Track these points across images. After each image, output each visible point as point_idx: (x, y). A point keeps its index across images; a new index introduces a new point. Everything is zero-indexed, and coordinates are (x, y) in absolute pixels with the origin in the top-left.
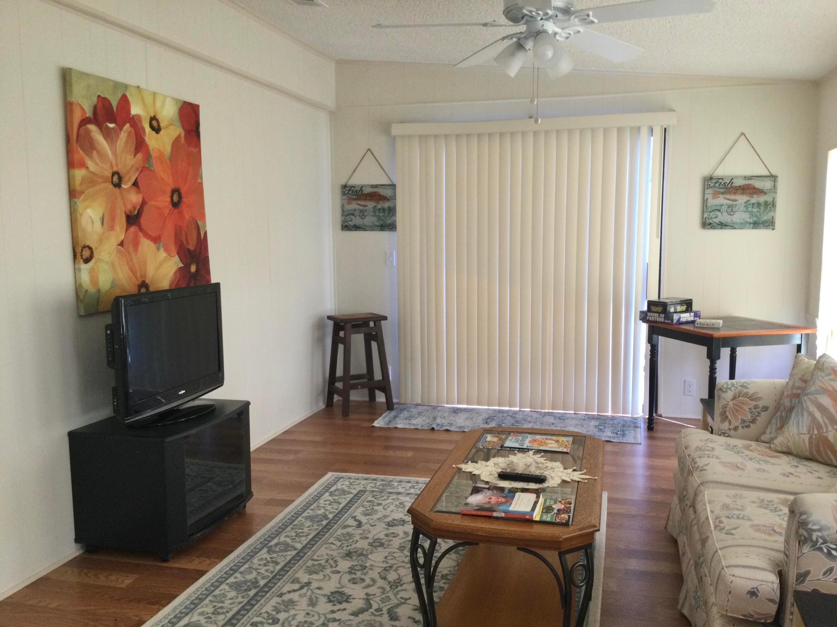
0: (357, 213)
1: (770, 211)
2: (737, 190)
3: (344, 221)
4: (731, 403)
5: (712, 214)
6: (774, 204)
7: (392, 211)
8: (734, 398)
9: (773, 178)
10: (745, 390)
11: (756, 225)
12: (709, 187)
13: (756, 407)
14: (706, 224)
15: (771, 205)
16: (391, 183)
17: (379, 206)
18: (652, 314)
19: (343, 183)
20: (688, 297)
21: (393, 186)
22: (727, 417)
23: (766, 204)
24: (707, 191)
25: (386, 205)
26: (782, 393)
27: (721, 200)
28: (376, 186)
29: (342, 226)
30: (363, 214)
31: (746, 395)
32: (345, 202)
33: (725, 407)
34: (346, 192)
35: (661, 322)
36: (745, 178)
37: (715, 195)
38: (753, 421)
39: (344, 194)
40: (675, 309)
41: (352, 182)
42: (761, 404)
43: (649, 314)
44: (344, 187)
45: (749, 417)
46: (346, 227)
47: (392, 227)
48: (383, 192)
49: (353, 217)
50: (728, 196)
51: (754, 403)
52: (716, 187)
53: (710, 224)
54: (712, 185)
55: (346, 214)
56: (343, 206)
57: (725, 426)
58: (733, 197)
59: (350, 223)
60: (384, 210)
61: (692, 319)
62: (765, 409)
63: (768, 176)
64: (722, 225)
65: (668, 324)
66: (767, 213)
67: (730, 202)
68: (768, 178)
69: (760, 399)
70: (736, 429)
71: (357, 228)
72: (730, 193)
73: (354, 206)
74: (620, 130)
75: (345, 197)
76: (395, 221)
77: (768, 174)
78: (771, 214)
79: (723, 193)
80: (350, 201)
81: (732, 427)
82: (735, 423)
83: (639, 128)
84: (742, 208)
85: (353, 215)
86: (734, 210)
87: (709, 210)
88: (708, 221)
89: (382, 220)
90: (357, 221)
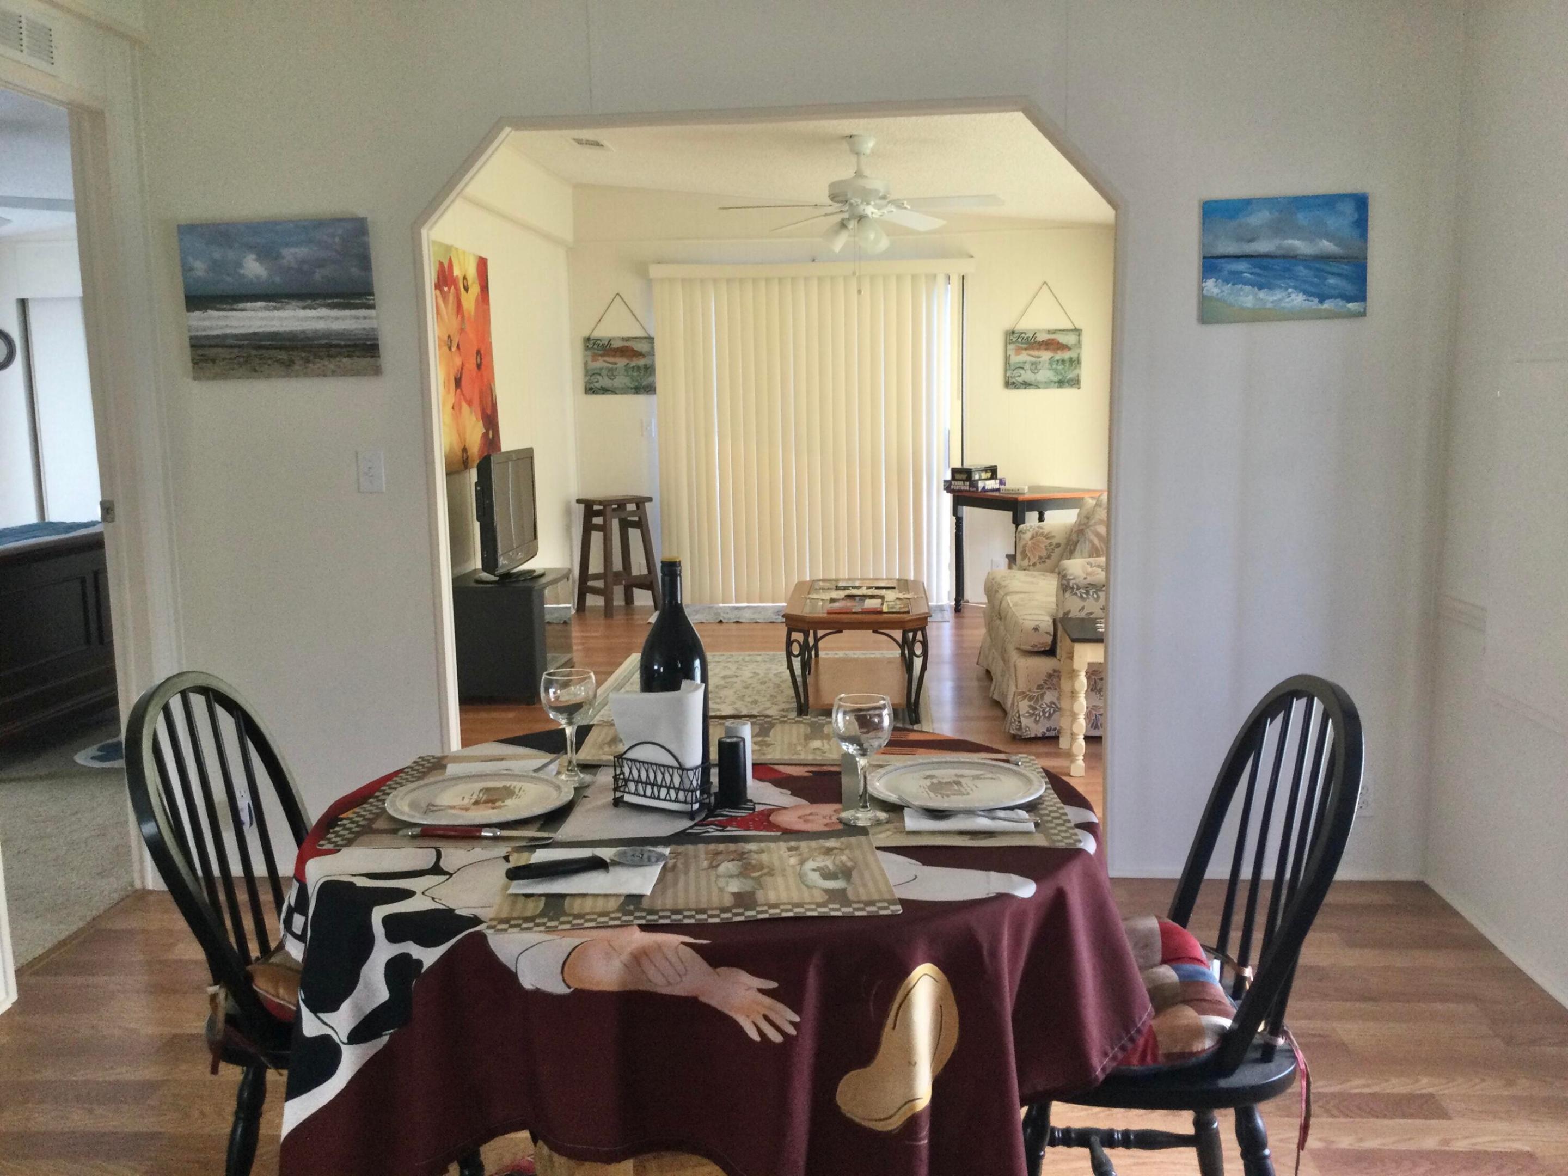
0: (604, 372)
1: (1075, 368)
2: (1041, 345)
3: (587, 383)
4: (1030, 543)
5: (1015, 372)
6: (1078, 361)
7: (649, 370)
8: (1033, 538)
9: (1077, 331)
10: (1041, 531)
11: (1061, 383)
12: (1011, 342)
13: (1050, 544)
14: (1009, 384)
15: (1075, 362)
16: (646, 336)
17: (633, 364)
18: (956, 483)
19: (586, 335)
20: (993, 464)
21: (650, 339)
22: (1027, 555)
23: (1071, 360)
24: (1009, 347)
25: (641, 362)
26: (1072, 530)
27: (1024, 357)
28: (628, 339)
29: (586, 389)
30: (612, 374)
31: (1042, 534)
32: (589, 359)
33: (1024, 546)
34: (590, 346)
35: (966, 491)
36: (1049, 332)
37: (1018, 351)
38: (1049, 557)
39: (587, 348)
40: (980, 476)
41: (596, 334)
42: (1055, 541)
43: (953, 483)
44: (588, 339)
45: (1044, 554)
46: (590, 390)
47: (650, 389)
48: (638, 347)
49: (599, 378)
50: (1032, 352)
51: (1049, 541)
52: (1019, 342)
53: (1014, 383)
54: (1014, 340)
55: (590, 373)
56: (586, 364)
57: (1026, 563)
58: (1036, 353)
59: (596, 385)
60: (639, 368)
61: (997, 486)
62: (1058, 545)
63: (1072, 330)
64: (1026, 385)
65: (973, 491)
66: (1073, 370)
67: (1034, 359)
68: (1071, 333)
69: (1053, 537)
70: (1034, 565)
71: (605, 391)
72: (1033, 349)
73: (600, 363)
74: (914, 277)
75: (589, 353)
76: (654, 382)
77: (1073, 328)
78: (1076, 372)
79: (1026, 349)
80: (595, 357)
81: (1031, 563)
82: (1033, 560)
83: (935, 276)
84: (1047, 365)
85: (600, 375)
86: (1038, 367)
87: (1013, 368)
88: (1011, 381)
89: (637, 381)
90: (605, 382)
